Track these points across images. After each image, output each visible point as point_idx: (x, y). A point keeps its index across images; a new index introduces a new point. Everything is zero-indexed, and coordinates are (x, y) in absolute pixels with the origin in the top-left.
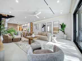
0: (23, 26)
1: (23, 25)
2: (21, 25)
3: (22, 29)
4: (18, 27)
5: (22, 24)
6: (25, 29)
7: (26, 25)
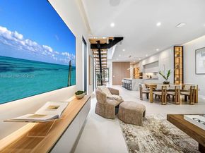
0: (144, 66)
1: (144, 63)
2: (137, 63)
3: (141, 74)
4: (131, 69)
5: (141, 61)
6: (151, 74)
7: (152, 60)
